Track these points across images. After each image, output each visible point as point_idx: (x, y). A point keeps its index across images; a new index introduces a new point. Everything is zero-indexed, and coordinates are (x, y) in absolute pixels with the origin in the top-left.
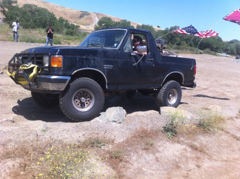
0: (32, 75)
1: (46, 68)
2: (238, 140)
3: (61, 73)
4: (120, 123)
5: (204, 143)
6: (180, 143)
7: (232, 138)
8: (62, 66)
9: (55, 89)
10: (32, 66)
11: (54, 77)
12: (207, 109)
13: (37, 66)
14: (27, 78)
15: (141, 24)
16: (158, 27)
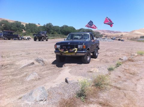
2: (119, 89)
4: (46, 100)
5: (105, 98)
6: (92, 103)
7: (116, 89)
12: (91, 72)
15: (28, 23)
16: (39, 24)
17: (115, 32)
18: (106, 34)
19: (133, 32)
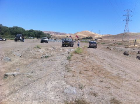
17: (61, 33)
18: (54, 35)
19: (76, 33)
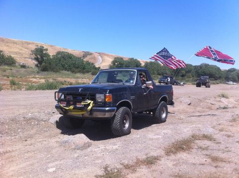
0: (90, 108)
1: (100, 102)
3: (112, 106)
8: (111, 101)
9: (109, 116)
10: (89, 101)
11: (107, 109)
13: (92, 102)
14: (86, 110)
